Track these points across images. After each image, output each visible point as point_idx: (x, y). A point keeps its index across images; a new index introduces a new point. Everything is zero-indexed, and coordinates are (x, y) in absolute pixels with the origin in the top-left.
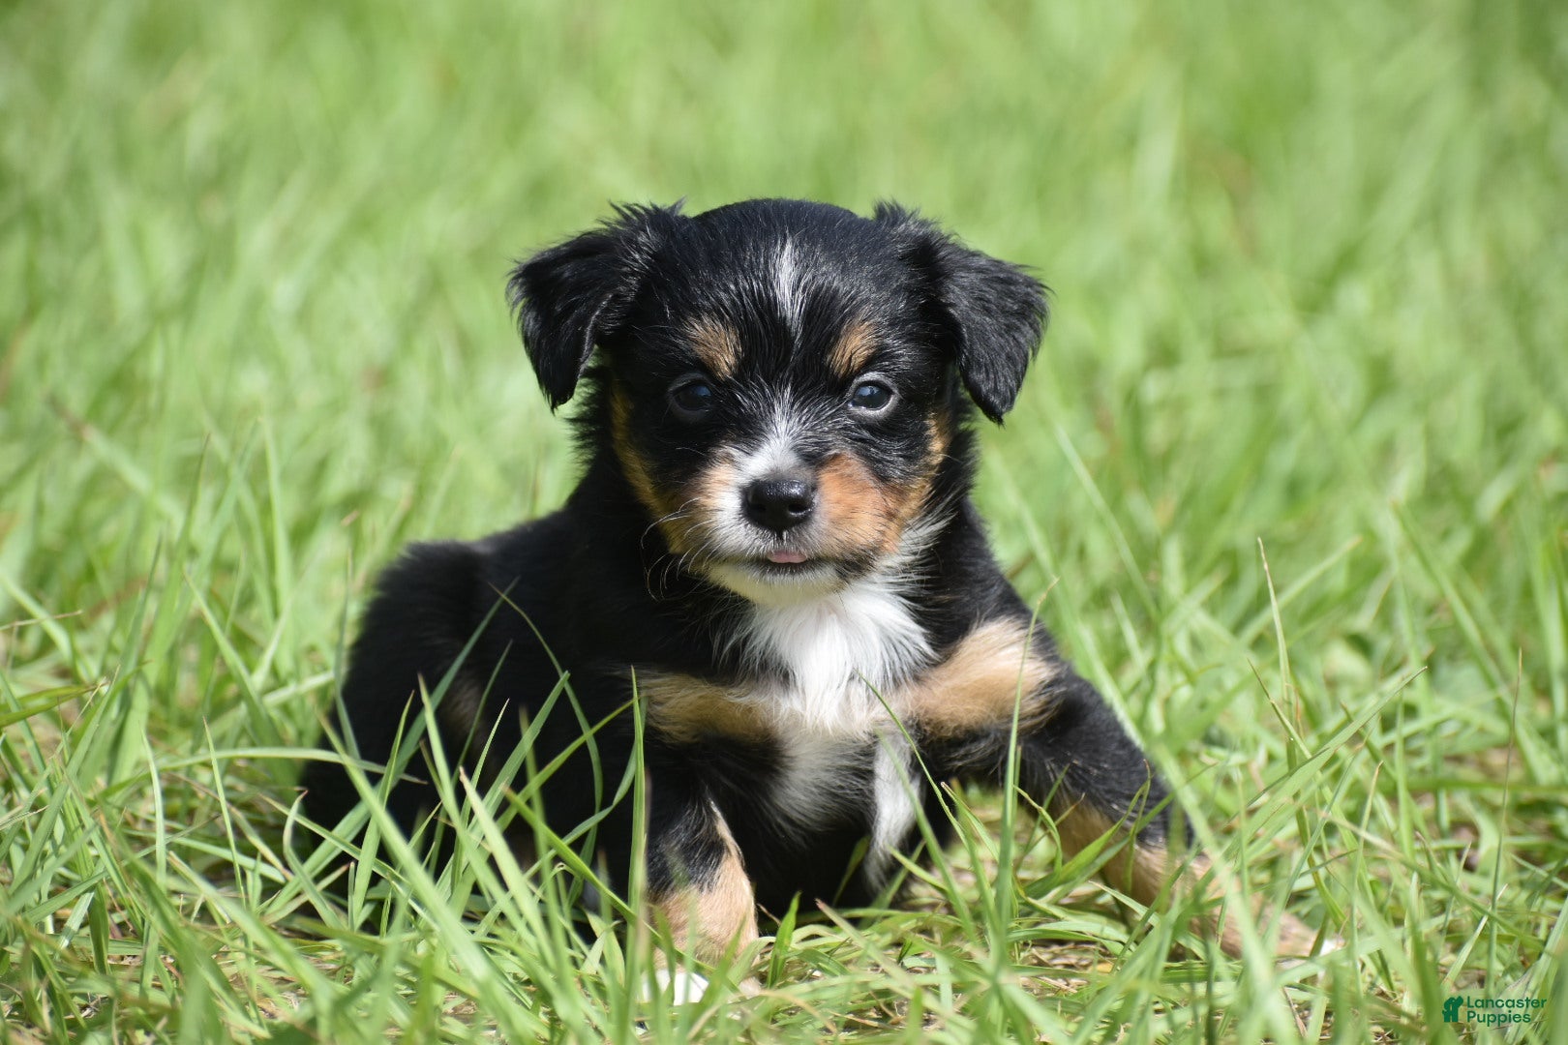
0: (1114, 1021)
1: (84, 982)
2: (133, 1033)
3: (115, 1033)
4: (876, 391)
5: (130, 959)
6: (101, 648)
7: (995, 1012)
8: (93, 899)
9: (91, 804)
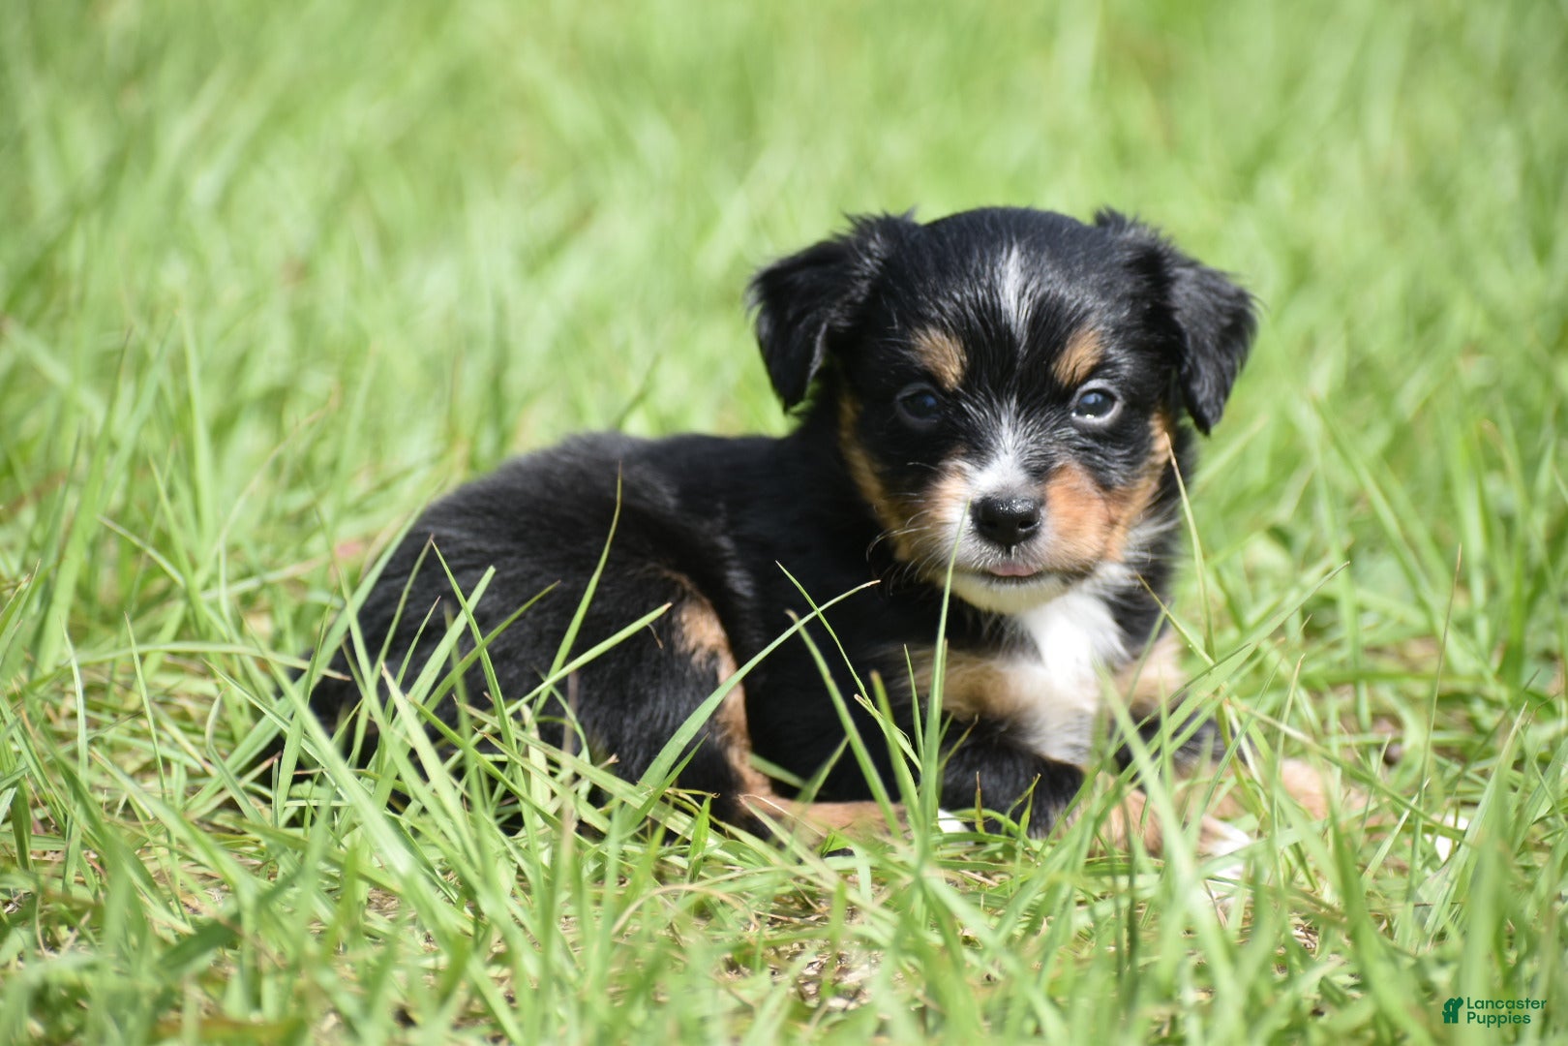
0: (1036, 915)
1: (6, 877)
2: (57, 929)
3: (39, 929)
4: (1100, 398)
5: (52, 854)
6: (22, 543)
7: (918, 907)
8: (16, 794)
9: (13, 698)
